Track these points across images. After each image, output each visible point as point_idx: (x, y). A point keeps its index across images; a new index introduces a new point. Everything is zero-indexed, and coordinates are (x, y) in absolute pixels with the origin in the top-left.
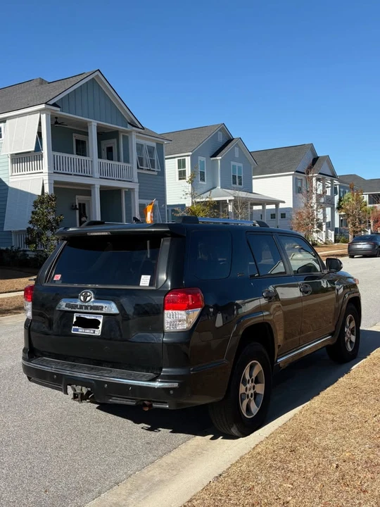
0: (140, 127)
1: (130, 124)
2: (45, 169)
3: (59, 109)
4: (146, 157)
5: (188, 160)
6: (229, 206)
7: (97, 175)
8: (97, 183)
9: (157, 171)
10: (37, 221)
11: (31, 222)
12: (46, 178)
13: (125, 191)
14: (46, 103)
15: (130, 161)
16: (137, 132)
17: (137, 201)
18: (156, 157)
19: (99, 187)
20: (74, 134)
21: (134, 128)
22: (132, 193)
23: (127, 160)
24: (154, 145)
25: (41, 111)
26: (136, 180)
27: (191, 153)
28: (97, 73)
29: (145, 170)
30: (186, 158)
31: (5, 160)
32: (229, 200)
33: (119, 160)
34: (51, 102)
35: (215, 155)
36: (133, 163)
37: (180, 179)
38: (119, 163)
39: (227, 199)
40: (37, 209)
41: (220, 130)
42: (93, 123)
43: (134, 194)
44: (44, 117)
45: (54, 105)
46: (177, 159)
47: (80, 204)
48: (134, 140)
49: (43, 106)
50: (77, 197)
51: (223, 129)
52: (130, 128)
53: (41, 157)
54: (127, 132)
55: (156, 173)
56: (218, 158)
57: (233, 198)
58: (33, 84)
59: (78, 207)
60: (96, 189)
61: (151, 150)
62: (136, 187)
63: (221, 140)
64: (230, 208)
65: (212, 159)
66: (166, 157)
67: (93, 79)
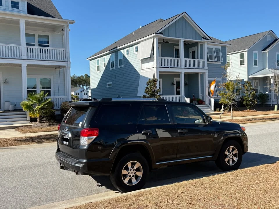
0: (209, 39)
1: (203, 38)
2: (155, 66)
3: (162, 35)
4: (214, 55)
5: (246, 54)
6: (271, 80)
7: (183, 67)
8: (183, 71)
9: (222, 62)
10: (148, 92)
11: (145, 92)
12: (155, 70)
13: (201, 74)
14: (155, 33)
15: (204, 58)
16: (208, 42)
17: (207, 79)
18: (221, 55)
19: (184, 73)
20: (174, 46)
21: (206, 40)
22: (204, 75)
23: (202, 58)
24: (220, 47)
25: (153, 37)
26: (207, 68)
27: (247, 50)
28: (185, 13)
29: (214, 62)
30: (245, 53)
31: (139, 62)
32: (271, 76)
33: (198, 58)
34: (158, 32)
35: (265, 50)
36: (205, 59)
37: (241, 65)
38: (198, 60)
39: (270, 75)
40: (148, 86)
41: (269, 34)
42: (181, 40)
43: (205, 75)
44: (155, 40)
45: (161, 33)
46: (239, 54)
47: (177, 82)
48: (206, 47)
49: (154, 35)
50: (175, 78)
51: (271, 33)
52: (203, 40)
53: (153, 60)
54: (202, 42)
55: (221, 63)
56: (266, 51)
57: (274, 75)
58: (156, 22)
59: (175, 84)
60: (182, 74)
61: (217, 51)
62: (206, 72)
63: (270, 40)
64: (272, 81)
65: (263, 52)
66: (227, 54)
67: (182, 17)
